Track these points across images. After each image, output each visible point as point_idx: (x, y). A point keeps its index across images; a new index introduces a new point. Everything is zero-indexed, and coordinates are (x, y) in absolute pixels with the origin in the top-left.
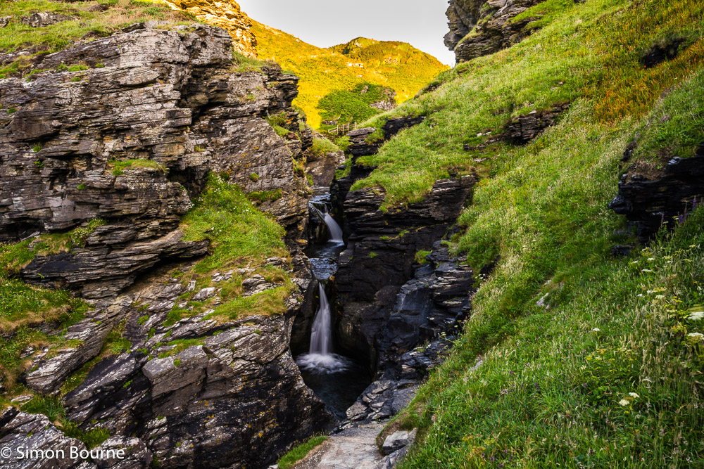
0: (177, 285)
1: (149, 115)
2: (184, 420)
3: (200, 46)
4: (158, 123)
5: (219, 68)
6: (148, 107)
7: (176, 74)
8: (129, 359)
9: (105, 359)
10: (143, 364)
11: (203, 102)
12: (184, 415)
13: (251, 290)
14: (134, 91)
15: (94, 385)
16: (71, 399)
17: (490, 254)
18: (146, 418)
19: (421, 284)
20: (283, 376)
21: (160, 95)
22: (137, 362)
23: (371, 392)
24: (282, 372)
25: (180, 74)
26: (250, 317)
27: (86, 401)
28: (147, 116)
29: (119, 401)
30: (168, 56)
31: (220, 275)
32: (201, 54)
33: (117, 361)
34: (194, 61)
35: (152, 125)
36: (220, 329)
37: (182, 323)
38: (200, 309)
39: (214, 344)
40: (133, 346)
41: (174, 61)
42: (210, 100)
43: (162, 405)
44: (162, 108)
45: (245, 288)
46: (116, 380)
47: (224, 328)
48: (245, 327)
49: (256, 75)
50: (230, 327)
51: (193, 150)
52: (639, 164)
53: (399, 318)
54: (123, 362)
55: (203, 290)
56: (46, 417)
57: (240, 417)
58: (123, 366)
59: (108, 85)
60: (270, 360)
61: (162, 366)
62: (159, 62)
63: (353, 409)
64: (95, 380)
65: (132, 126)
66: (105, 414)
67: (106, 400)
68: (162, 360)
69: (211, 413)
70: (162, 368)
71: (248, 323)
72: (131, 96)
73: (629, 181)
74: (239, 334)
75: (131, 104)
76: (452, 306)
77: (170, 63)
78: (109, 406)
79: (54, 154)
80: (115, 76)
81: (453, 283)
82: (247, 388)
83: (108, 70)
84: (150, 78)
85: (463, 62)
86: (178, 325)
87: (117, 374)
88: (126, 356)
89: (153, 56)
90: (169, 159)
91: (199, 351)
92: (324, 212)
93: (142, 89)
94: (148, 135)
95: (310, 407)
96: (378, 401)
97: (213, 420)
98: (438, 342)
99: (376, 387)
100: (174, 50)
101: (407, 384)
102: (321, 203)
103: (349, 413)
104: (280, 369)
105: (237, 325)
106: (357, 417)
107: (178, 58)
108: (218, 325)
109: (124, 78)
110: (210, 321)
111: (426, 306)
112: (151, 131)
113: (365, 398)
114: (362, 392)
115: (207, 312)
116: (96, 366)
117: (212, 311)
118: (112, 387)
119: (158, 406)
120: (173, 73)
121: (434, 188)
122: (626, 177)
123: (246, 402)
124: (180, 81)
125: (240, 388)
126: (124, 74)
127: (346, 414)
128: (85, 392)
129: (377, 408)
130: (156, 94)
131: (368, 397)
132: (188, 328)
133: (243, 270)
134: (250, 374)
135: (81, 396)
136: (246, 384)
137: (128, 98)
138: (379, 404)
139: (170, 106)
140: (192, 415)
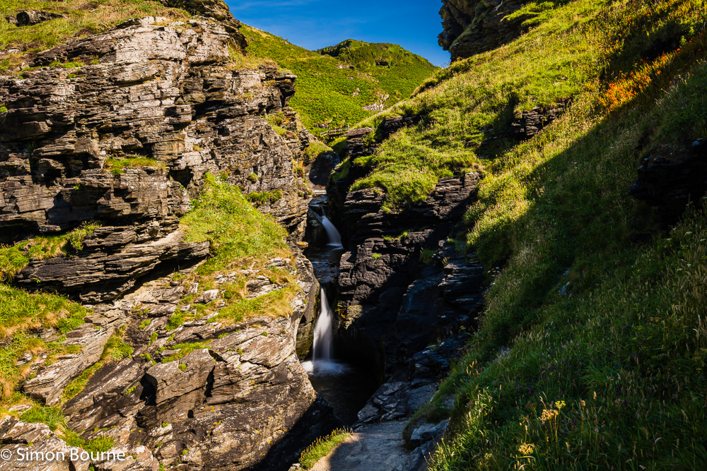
0: (179, 288)
1: (148, 113)
2: (190, 426)
3: (196, 43)
4: (158, 120)
5: (216, 65)
6: (146, 104)
7: (173, 71)
8: (130, 365)
9: (105, 365)
10: (146, 369)
11: (201, 101)
12: (189, 423)
13: (256, 292)
14: (132, 88)
15: (96, 393)
16: (72, 407)
17: (501, 249)
18: (150, 425)
19: (428, 284)
20: (291, 379)
21: (159, 91)
22: (140, 368)
23: (382, 394)
24: (290, 376)
25: (177, 71)
26: (256, 319)
27: (89, 409)
28: (145, 113)
29: (122, 407)
30: (165, 52)
31: (224, 277)
32: (197, 51)
33: (118, 367)
34: (191, 58)
35: (151, 123)
36: (226, 332)
37: (185, 326)
38: (203, 312)
39: (219, 346)
40: (135, 351)
41: (171, 58)
42: (207, 98)
43: (166, 412)
44: (161, 104)
45: (249, 290)
46: (118, 387)
47: (230, 331)
48: (251, 329)
49: (253, 73)
50: (235, 329)
51: (192, 149)
52: (660, 147)
53: (407, 318)
54: (124, 368)
55: (206, 292)
56: (46, 426)
57: (248, 423)
58: (125, 371)
59: (105, 81)
60: (278, 363)
61: (167, 370)
62: (155, 59)
63: (365, 412)
64: (96, 387)
65: (130, 124)
66: (108, 422)
67: (109, 407)
68: (166, 364)
69: (218, 419)
70: (166, 373)
71: (254, 325)
72: (129, 92)
73: (652, 164)
74: (245, 336)
75: (129, 101)
76: (464, 303)
77: (166, 60)
78: (111, 413)
79: (49, 154)
80: (113, 72)
81: (463, 280)
82: (255, 392)
83: (104, 67)
84: (148, 74)
85: (461, 60)
86: (181, 329)
87: (119, 380)
88: (128, 361)
89: (150, 52)
90: (169, 157)
91: (205, 354)
92: (321, 215)
93: (140, 85)
94: (147, 133)
95: (319, 411)
96: (391, 403)
97: (220, 426)
98: (451, 340)
99: (387, 389)
100: (170, 46)
101: (421, 383)
102: (318, 206)
103: (360, 415)
104: (288, 372)
105: (243, 327)
106: (369, 419)
107: (174, 54)
108: (224, 328)
109: (122, 74)
110: (215, 324)
111: (435, 305)
112: (150, 129)
113: (376, 400)
114: (372, 395)
115: (211, 315)
116: (97, 373)
117: (216, 314)
118: (115, 394)
119: (163, 413)
120: (170, 70)
121: (437, 186)
122: (648, 161)
123: (253, 407)
124: (177, 78)
125: (248, 393)
126: (122, 70)
127: (358, 417)
128: (86, 399)
129: (391, 409)
130: (155, 90)
131: (379, 399)
132: (192, 332)
133: (246, 272)
134: (257, 378)
135: (83, 404)
136: (254, 388)
137: (126, 95)
138: (392, 406)
139: (169, 103)
140: (198, 421)
